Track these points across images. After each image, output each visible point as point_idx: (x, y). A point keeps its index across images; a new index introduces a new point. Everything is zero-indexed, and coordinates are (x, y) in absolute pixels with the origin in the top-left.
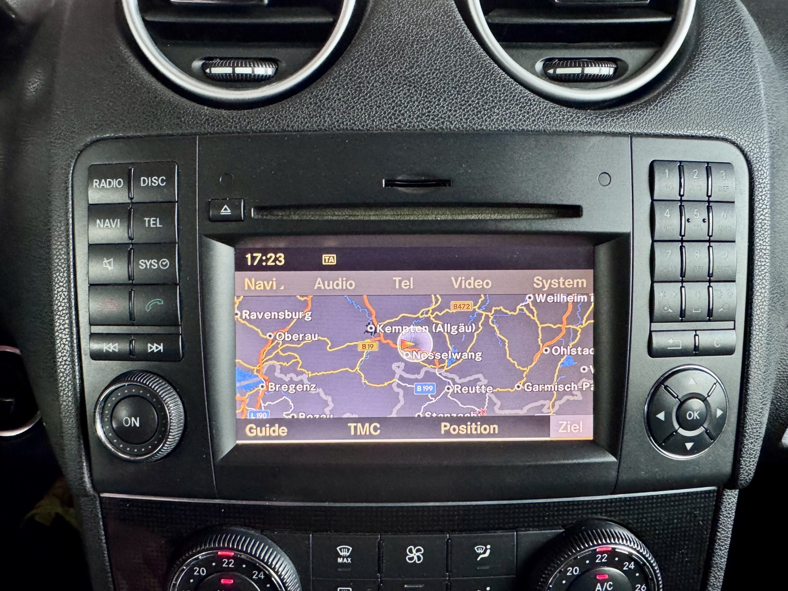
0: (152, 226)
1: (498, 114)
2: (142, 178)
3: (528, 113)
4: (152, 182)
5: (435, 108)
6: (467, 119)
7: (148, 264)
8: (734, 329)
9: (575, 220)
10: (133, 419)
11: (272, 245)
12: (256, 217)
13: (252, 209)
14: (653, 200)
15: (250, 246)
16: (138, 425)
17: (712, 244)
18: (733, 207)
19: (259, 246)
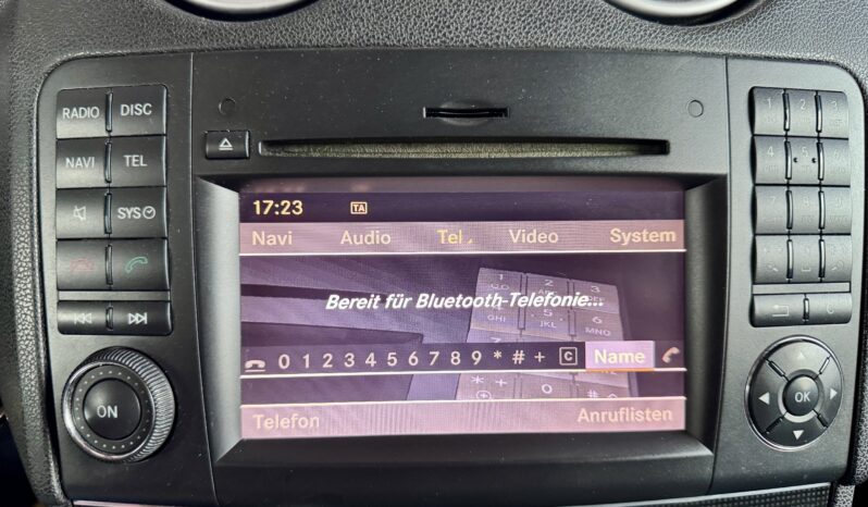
0: (134, 165)
1: (566, 27)
2: (123, 106)
3: (602, 26)
4: (135, 110)
5: (489, 19)
6: (527, 33)
7: (129, 213)
8: (850, 292)
9: (661, 158)
10: (109, 408)
11: (288, 190)
12: (266, 154)
13: (260, 145)
14: (754, 135)
15: (259, 190)
16: (115, 415)
17: (823, 189)
18: (847, 145)
19: (271, 190)
